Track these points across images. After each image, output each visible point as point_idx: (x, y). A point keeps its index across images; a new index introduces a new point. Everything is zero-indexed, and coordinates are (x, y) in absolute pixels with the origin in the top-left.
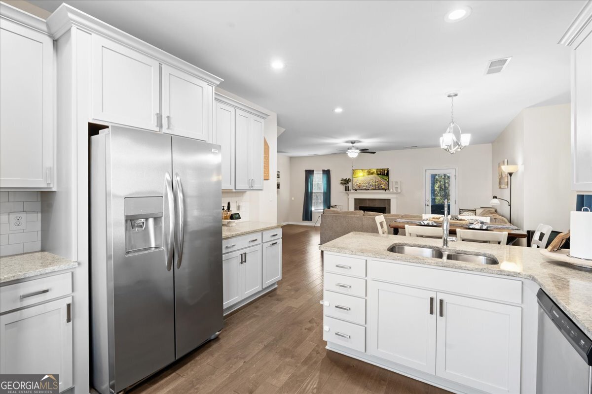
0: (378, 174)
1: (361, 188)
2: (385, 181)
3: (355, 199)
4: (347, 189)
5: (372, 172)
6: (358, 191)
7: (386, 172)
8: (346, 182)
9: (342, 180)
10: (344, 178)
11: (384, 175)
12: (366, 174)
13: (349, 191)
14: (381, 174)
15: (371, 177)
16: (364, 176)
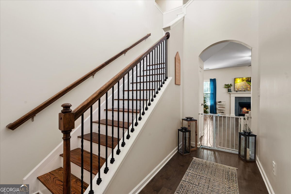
0: (246, 81)
1: (239, 90)
2: (249, 85)
3: (235, 97)
4: (229, 91)
5: (244, 79)
6: (238, 92)
7: (250, 79)
8: (228, 87)
9: (226, 85)
10: (227, 84)
11: (249, 81)
12: (241, 81)
13: (231, 92)
14: (247, 81)
15: (243, 82)
16: (240, 82)
